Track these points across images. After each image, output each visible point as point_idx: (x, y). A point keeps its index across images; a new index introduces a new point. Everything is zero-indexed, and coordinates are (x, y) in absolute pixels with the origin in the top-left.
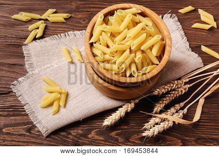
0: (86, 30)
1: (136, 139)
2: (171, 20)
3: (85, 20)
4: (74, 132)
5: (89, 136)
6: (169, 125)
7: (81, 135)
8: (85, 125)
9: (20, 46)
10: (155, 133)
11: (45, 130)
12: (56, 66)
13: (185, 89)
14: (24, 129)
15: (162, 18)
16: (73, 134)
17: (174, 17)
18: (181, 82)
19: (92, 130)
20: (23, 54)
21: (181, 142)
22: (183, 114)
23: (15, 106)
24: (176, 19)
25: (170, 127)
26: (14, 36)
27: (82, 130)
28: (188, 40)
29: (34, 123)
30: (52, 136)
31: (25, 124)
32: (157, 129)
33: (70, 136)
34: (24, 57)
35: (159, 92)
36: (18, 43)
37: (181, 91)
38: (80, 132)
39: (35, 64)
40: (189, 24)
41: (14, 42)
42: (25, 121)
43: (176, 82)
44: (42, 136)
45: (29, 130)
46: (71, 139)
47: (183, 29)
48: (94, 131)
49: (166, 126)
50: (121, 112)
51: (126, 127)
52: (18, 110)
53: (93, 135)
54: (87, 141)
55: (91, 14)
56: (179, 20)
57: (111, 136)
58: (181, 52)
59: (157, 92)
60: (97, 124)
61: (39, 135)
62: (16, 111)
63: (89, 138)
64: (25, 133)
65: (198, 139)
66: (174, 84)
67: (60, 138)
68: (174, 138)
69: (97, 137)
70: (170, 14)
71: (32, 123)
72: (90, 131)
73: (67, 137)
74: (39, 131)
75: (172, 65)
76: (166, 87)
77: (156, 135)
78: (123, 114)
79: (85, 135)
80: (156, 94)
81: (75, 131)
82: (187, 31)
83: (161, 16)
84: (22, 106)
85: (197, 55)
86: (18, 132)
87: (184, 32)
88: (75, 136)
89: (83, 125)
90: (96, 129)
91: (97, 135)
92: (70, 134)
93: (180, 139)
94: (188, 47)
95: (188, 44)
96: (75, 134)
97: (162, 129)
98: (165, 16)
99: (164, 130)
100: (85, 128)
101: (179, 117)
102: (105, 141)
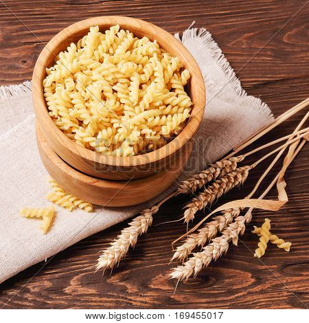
0: (30, 80)
1: (162, 283)
2: (198, 39)
3: (25, 62)
4: (34, 286)
5: (67, 290)
6: (222, 249)
7: (50, 290)
8: (56, 269)
10: (197, 270)
13: (243, 174)
15: (181, 38)
16: (32, 290)
17: (204, 34)
18: (230, 163)
19: (69, 277)
21: (252, 277)
22: (245, 223)
24: (209, 35)
25: (223, 253)
27: (50, 280)
28: (237, 76)
32: (198, 260)
33: (28, 295)
35: (188, 186)
37: (236, 178)
38: (47, 284)
40: (235, 44)
43: (219, 163)
47: (226, 55)
48: (75, 278)
49: (215, 252)
50: (127, 237)
51: (139, 262)
53: (73, 286)
54: (63, 300)
55: (37, 47)
56: (214, 38)
57: (112, 284)
58: (228, 100)
59: (185, 186)
60: (81, 263)
63: (66, 294)
66: (216, 169)
68: (237, 271)
69: (82, 290)
70: (196, 29)
72: (66, 280)
73: (21, 299)
75: (212, 128)
76: (201, 175)
77: (199, 273)
78: (132, 239)
79: (58, 290)
80: (185, 191)
81: (37, 284)
82: (233, 58)
83: (177, 35)
85: (259, 100)
87: (228, 60)
88: (39, 294)
89: (51, 269)
90: (77, 274)
91: (82, 285)
92: (28, 291)
93: (249, 271)
94: (240, 88)
95: (238, 83)
96: (36, 290)
97: (209, 260)
98: (186, 33)
99: (213, 260)
100: (57, 275)
101: (239, 229)
102: (100, 296)
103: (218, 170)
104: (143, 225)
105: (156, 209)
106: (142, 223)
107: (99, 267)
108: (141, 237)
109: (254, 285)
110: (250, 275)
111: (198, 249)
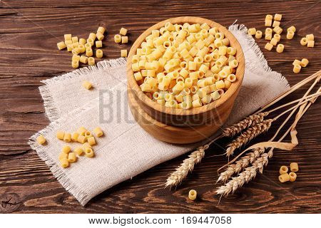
1: (210, 197)
2: (239, 32)
4: (123, 196)
5: (145, 200)
6: (252, 175)
7: (133, 199)
8: (138, 185)
9: (35, 87)
10: (234, 189)
11: (82, 196)
12: (88, 109)
13: (267, 124)
14: (53, 199)
16: (122, 199)
17: (243, 28)
18: (259, 117)
19: (148, 191)
20: (41, 97)
22: (268, 158)
23: (37, 169)
25: (253, 178)
26: (25, 75)
27: (133, 192)
28: (265, 57)
29: (67, 189)
30: (93, 205)
31: (53, 192)
32: (236, 182)
33: (119, 202)
34: (43, 101)
35: (230, 131)
36: (32, 83)
37: (262, 127)
38: (132, 195)
39: (59, 110)
41: (27, 83)
42: (54, 189)
43: (251, 117)
44: (80, 205)
45: (60, 200)
46: (120, 206)
47: (258, 43)
48: (151, 192)
49: (247, 177)
50: (187, 165)
51: (195, 182)
52: (41, 174)
53: (149, 197)
54: (142, 206)
57: (176, 197)
58: (258, 74)
59: (228, 132)
60: (155, 182)
61: (75, 206)
62: (39, 176)
63: (145, 202)
64: (55, 204)
65: (295, 188)
66: (249, 120)
67: (104, 206)
69: (155, 200)
70: (238, 25)
71: (63, 190)
72: (145, 193)
73: (114, 205)
74: (75, 200)
75: (246, 92)
76: (239, 124)
77: (236, 191)
78: (191, 166)
79: (139, 199)
80: (227, 135)
81: (125, 194)
84: (47, 169)
85: (280, 75)
86: (45, 204)
87: (259, 47)
88: (126, 202)
89: (135, 185)
91: (156, 196)
92: (119, 199)
93: (270, 191)
94: (267, 66)
95: (265, 62)
96: (125, 199)
97: (243, 182)
98: (231, 27)
99: (245, 183)
100: (139, 189)
101: (264, 162)
102: (168, 204)
103: (251, 121)
104: (198, 157)
105: (207, 146)
106: (197, 156)
107: (168, 185)
108: (197, 165)
109: (273, 200)
110: (271, 194)
111: (235, 175)
